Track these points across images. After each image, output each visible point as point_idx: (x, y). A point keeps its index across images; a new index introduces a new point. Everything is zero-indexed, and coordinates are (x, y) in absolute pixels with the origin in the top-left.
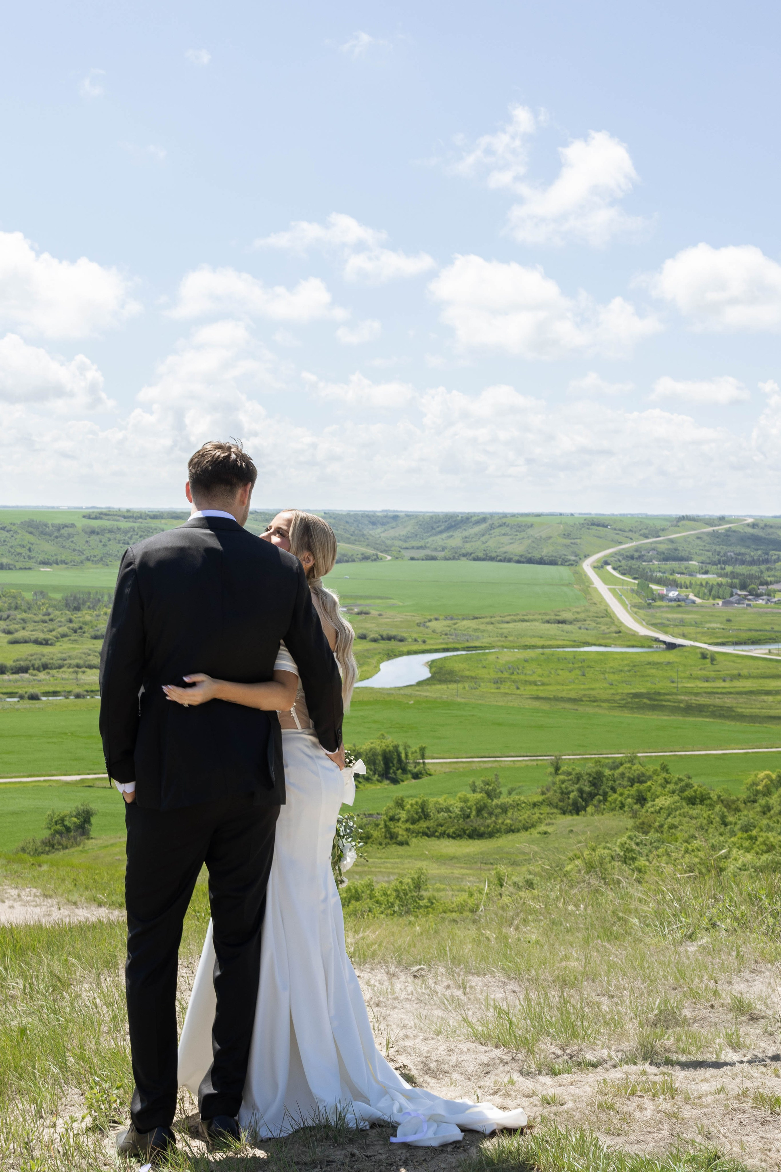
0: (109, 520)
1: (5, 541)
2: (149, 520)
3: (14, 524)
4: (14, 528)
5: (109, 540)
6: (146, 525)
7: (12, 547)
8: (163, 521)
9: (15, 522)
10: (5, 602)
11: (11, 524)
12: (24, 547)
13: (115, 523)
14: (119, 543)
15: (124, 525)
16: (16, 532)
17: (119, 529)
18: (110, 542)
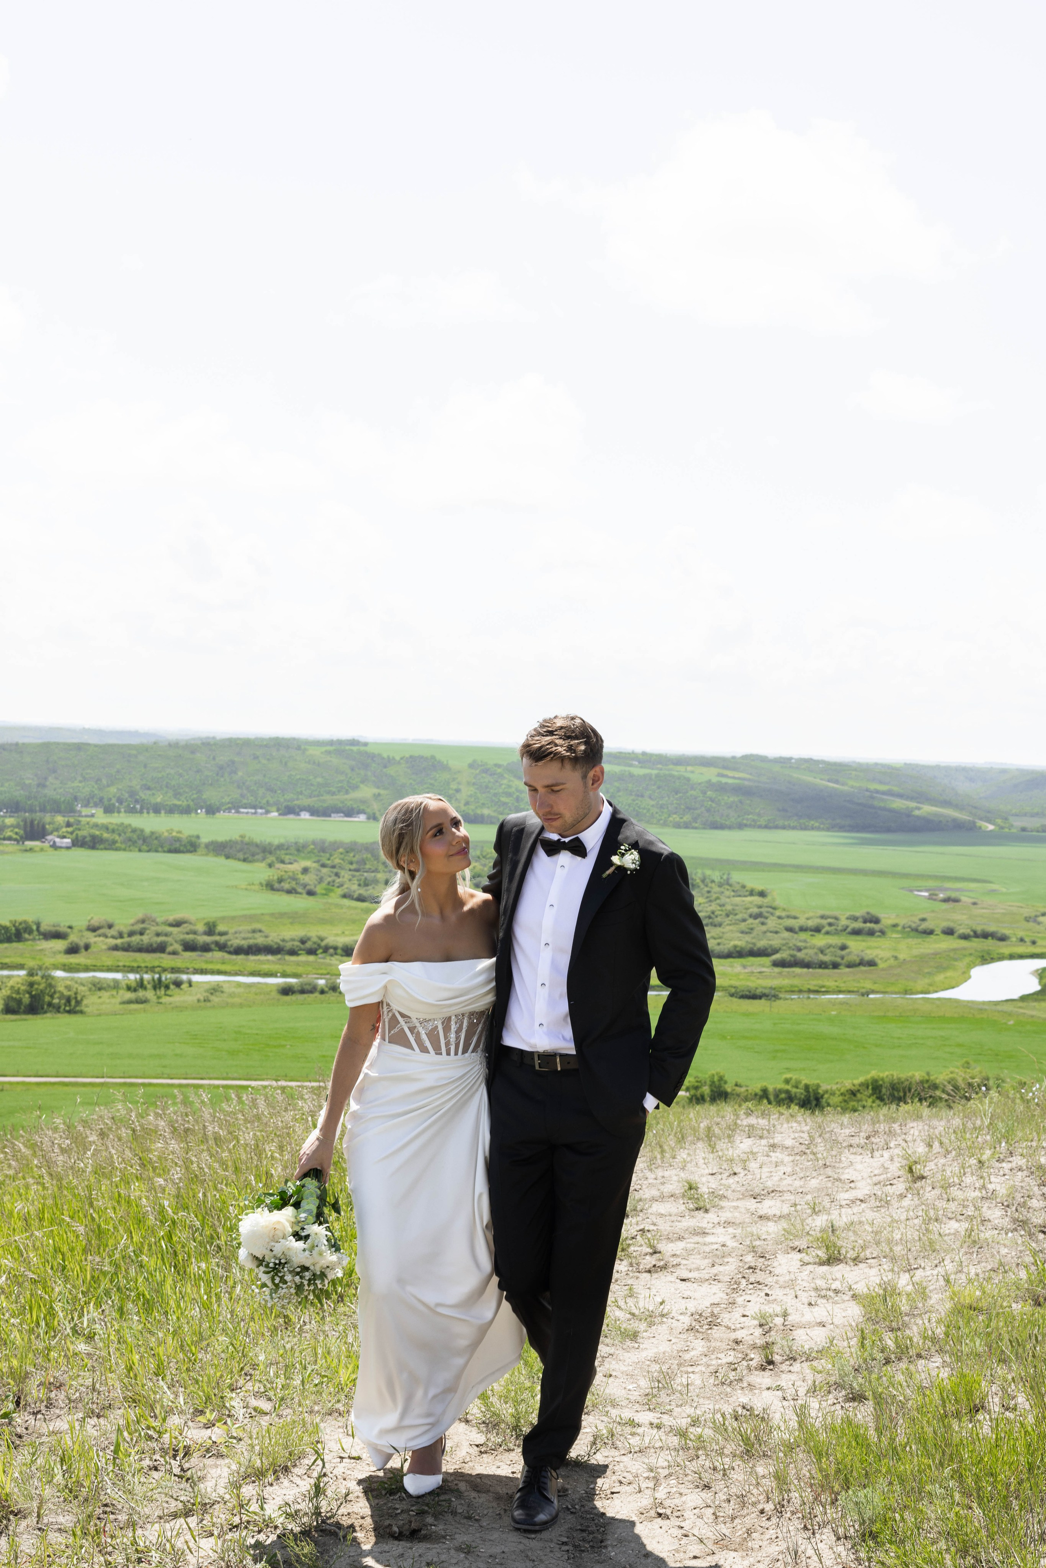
0: (619, 764)
1: (487, 787)
2: (671, 767)
3: (499, 766)
4: (499, 770)
5: (619, 790)
6: (667, 772)
7: (495, 795)
8: (689, 768)
9: (501, 762)
10: (484, 865)
11: (496, 765)
12: (509, 795)
13: (627, 769)
14: (631, 795)
15: (638, 771)
16: (501, 776)
17: (631, 775)
18: (620, 794)
